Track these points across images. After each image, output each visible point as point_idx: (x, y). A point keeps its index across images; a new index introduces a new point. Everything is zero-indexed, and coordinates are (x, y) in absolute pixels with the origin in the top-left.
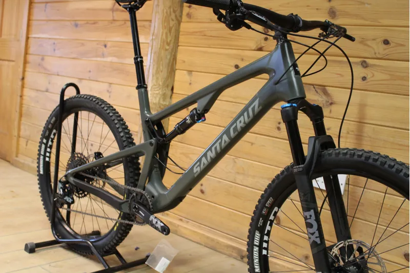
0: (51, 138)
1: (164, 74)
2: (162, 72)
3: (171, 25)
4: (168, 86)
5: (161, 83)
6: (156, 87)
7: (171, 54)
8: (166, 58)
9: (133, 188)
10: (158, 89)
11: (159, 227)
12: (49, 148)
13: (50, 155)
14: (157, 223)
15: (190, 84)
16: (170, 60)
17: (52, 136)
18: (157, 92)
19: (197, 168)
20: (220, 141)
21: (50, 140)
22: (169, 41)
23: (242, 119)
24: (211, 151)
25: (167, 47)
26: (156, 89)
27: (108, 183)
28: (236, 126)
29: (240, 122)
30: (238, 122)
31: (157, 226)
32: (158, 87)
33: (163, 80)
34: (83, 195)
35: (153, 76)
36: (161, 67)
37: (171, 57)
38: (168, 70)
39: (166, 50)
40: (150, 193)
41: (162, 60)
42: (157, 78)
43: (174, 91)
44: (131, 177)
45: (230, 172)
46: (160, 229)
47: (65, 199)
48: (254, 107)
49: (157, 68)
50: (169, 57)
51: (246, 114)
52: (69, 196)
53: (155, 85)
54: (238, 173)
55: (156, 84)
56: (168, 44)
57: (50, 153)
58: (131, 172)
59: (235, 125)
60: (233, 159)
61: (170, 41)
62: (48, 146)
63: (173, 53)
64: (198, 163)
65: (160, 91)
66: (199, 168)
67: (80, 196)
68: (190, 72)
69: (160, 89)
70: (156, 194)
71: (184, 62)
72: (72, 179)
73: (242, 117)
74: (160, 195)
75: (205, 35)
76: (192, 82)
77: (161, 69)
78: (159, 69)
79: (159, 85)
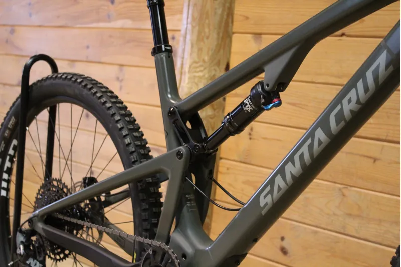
0: (10, 155)
1: (212, 41)
2: (207, 38)
4: (218, 64)
5: (206, 58)
6: (198, 65)
7: (224, 5)
8: (215, 13)
9: (148, 241)
10: (202, 68)
12: (6, 172)
13: (8, 186)
16: (222, 15)
17: (11, 152)
18: (201, 74)
19: (265, 197)
20: (309, 141)
21: (8, 158)
23: (352, 94)
24: (294, 164)
26: (198, 69)
27: (108, 234)
28: (342, 109)
29: (350, 101)
30: (345, 101)
32: (201, 66)
33: (210, 53)
34: (62, 256)
35: (192, 46)
36: (206, 30)
37: (223, 10)
38: (218, 34)
40: (179, 248)
41: (207, 17)
42: (200, 49)
44: (145, 220)
45: (335, 214)
47: (28, 262)
48: (378, 67)
49: (200, 32)
50: (219, 11)
51: (360, 85)
52: (35, 258)
53: (197, 62)
54: (350, 215)
55: (197, 60)
57: (8, 181)
58: (145, 210)
59: (339, 107)
60: (340, 189)
62: (5, 169)
63: (227, 5)
64: (268, 188)
65: (206, 71)
66: (269, 196)
67: (58, 258)
68: (258, 36)
69: (205, 69)
70: (189, 250)
71: (247, 18)
72: (40, 226)
73: (354, 90)
74: (197, 251)
77: (207, 34)
78: (203, 34)
79: (204, 61)
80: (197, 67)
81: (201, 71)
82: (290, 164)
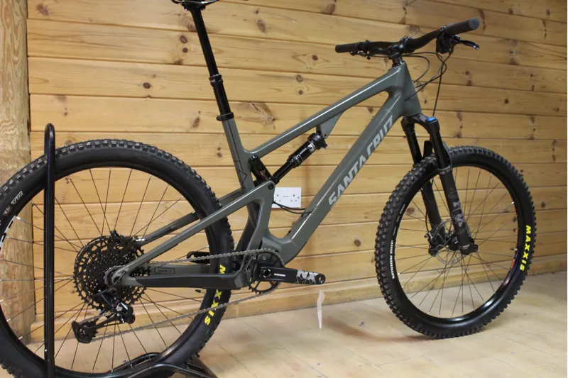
1: (17, 102)
2: (13, 98)
3: (16, 23)
4: (23, 122)
5: (15, 117)
6: (9, 123)
7: (21, 68)
8: (17, 76)
10: (13, 127)
11: (313, 279)
14: (308, 275)
15: (66, 114)
18: (12, 132)
19: (332, 199)
20: (357, 163)
22: (16, 47)
24: (349, 176)
25: (16, 59)
26: (9, 128)
28: (373, 145)
31: (309, 279)
32: (11, 124)
33: (18, 112)
36: (11, 91)
37: (21, 74)
39: (15, 63)
41: (9, 80)
42: (8, 109)
43: (33, 128)
46: (315, 281)
50: (19, 74)
51: (381, 131)
55: (6, 119)
56: (16, 53)
61: (18, 48)
64: (334, 193)
68: (62, 97)
69: (15, 127)
71: (46, 81)
75: (82, 42)
76: (68, 111)
77: (12, 95)
78: (8, 95)
79: (13, 120)
80: (8, 126)
81: (13, 130)
82: (346, 177)
